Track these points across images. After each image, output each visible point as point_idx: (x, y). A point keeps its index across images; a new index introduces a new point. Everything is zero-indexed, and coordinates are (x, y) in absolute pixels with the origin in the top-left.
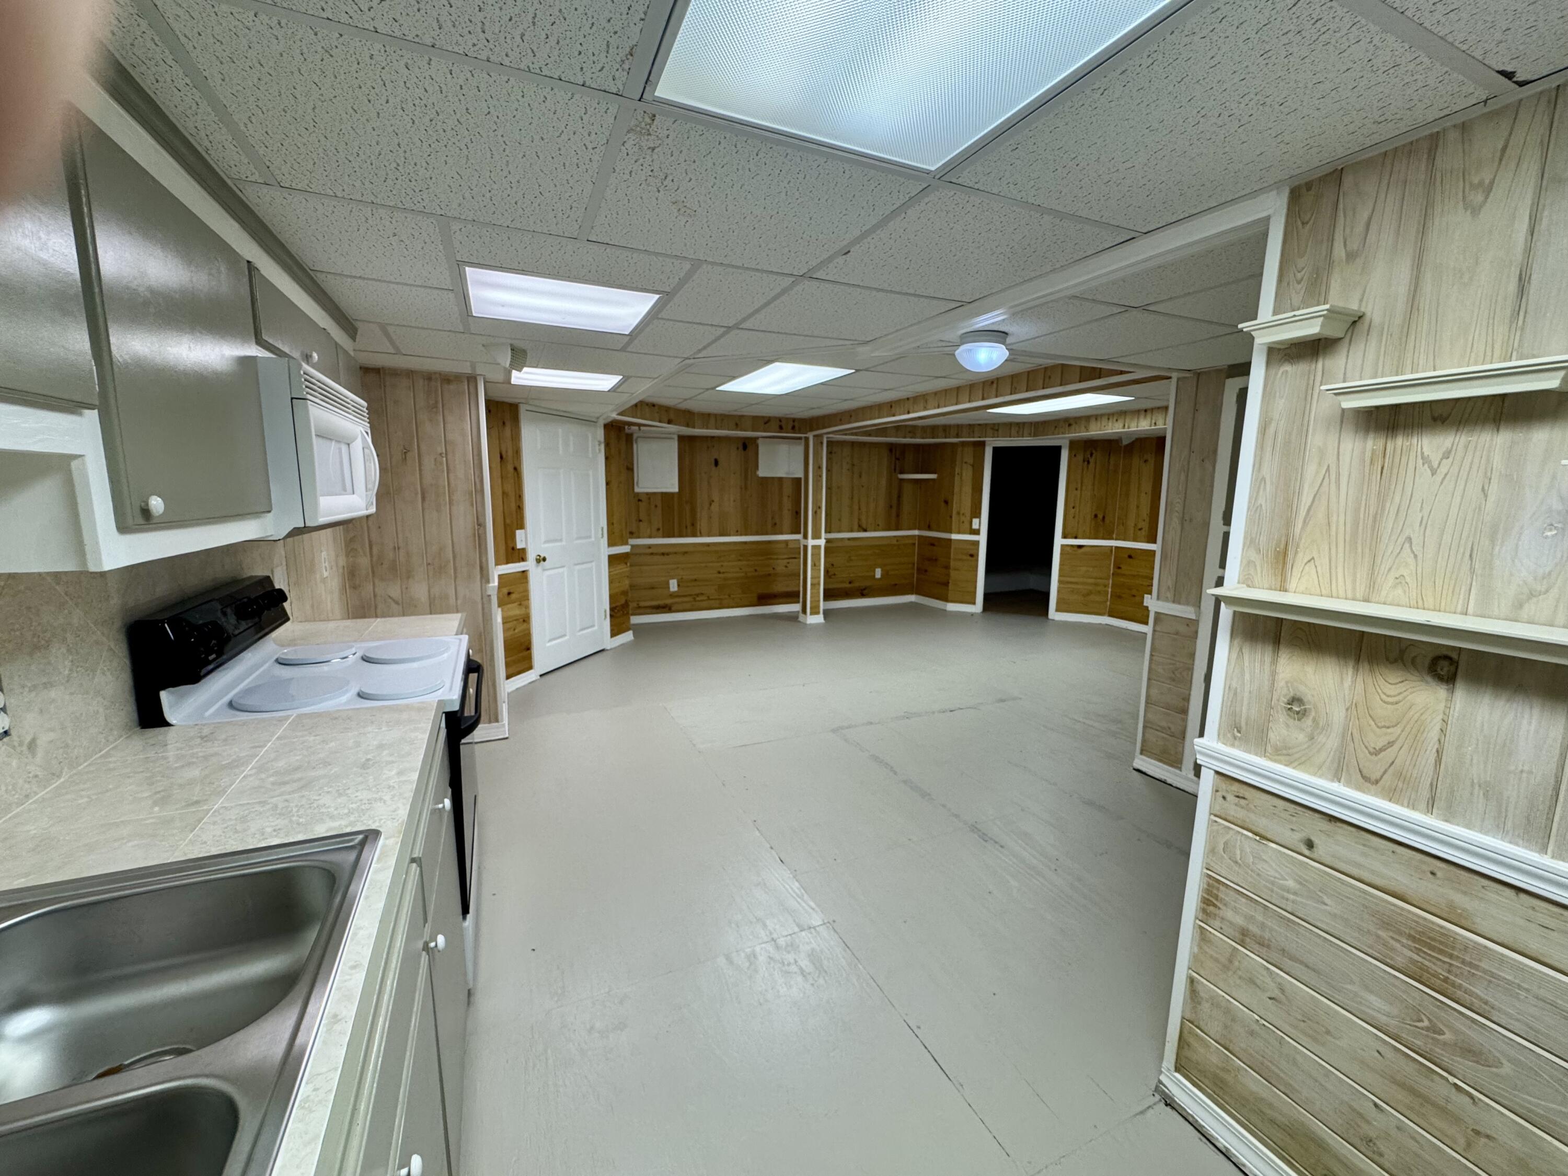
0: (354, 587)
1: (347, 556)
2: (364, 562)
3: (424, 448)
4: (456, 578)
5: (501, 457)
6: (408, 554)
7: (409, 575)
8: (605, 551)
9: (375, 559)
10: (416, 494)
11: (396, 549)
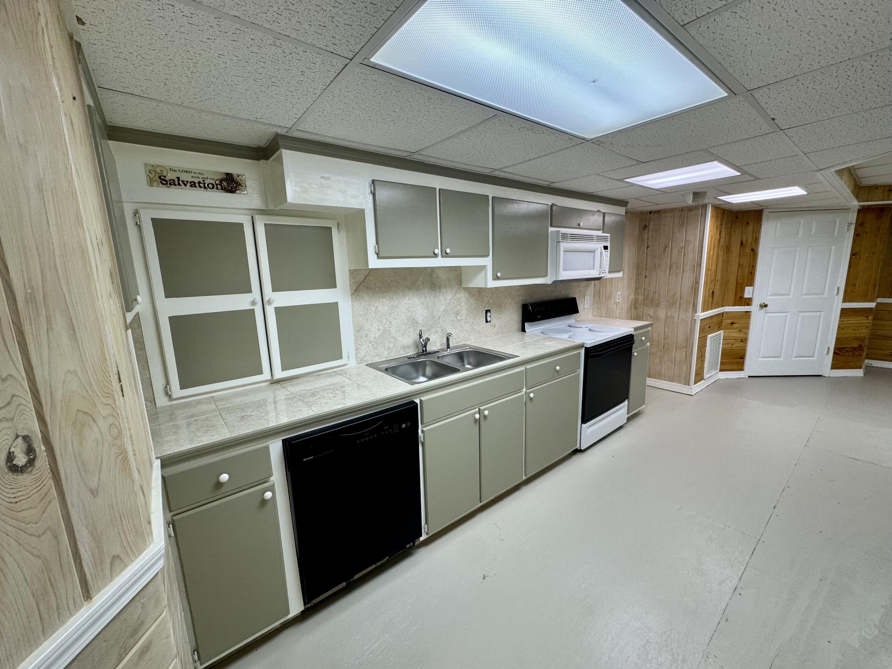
0: (635, 308)
1: (635, 295)
2: (641, 298)
3: (674, 245)
4: (679, 308)
5: (742, 244)
6: (659, 295)
7: (658, 305)
8: (838, 304)
9: (645, 296)
10: (667, 267)
11: (655, 292)
